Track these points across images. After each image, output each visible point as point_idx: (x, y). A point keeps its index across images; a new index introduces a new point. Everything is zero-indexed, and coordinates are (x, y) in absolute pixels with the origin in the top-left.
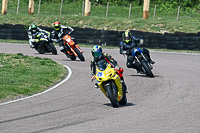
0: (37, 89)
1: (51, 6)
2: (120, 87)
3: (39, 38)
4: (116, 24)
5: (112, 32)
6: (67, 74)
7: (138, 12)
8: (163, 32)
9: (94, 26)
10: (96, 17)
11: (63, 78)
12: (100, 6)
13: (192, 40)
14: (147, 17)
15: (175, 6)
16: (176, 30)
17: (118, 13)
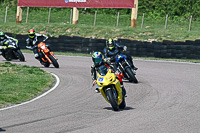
0: (24, 98)
1: (39, 14)
2: (120, 91)
3: (7, 45)
4: (103, 33)
5: (100, 41)
6: (55, 82)
7: (126, 21)
8: (151, 41)
9: (82, 35)
10: (84, 26)
11: (51, 87)
12: (88, 14)
13: (179, 48)
14: (135, 25)
15: (163, 15)
16: (164, 38)
17: (106, 21)
